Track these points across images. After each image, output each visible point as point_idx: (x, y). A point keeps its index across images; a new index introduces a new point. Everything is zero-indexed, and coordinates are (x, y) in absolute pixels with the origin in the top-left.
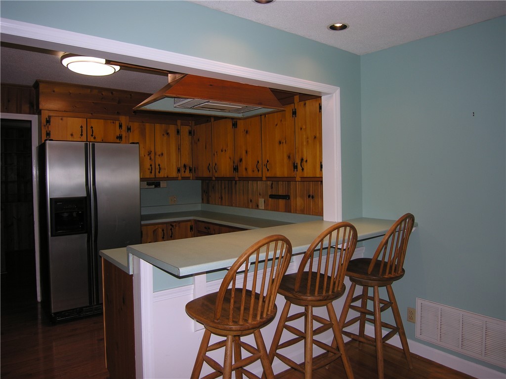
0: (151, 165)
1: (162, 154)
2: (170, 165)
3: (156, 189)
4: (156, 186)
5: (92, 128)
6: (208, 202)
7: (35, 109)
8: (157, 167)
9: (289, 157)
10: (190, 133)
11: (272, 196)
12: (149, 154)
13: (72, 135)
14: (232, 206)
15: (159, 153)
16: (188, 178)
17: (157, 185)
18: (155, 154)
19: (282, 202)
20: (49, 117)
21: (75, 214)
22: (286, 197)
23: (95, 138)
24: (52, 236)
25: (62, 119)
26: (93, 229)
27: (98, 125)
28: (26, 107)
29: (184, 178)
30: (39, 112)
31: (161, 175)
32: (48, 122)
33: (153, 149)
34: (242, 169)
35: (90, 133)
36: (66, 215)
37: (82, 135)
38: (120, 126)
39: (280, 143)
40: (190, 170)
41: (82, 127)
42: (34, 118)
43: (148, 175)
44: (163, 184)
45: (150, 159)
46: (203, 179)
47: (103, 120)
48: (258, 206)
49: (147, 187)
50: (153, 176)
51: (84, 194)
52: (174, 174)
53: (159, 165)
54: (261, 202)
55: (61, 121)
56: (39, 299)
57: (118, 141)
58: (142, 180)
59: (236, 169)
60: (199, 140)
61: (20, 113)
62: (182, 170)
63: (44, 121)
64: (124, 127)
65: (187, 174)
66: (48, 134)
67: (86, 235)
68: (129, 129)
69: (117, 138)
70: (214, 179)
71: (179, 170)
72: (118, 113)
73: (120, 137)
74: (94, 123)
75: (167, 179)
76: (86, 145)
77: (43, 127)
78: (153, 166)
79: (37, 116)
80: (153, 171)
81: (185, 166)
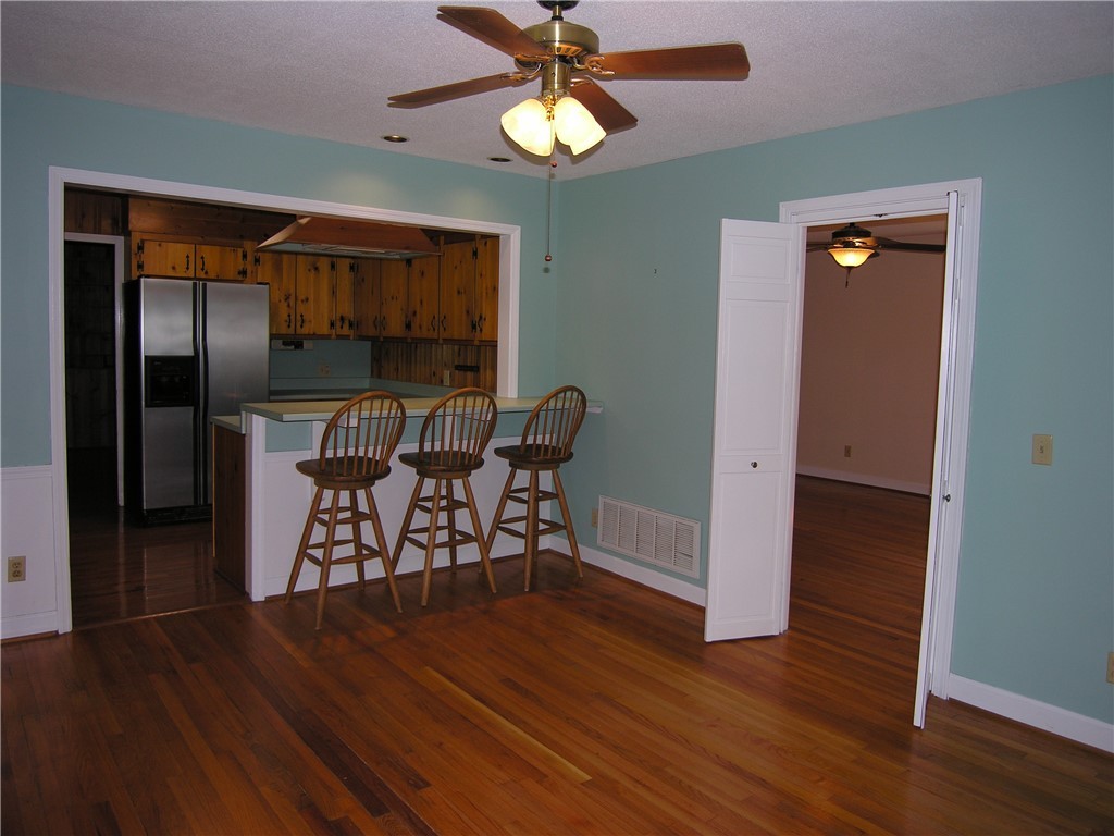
0: (289, 316)
1: (307, 300)
2: (319, 314)
3: (298, 351)
4: (296, 348)
5: (202, 258)
6: (379, 376)
7: (122, 227)
8: (299, 317)
9: (468, 312)
10: (352, 268)
11: (458, 367)
12: (287, 298)
13: (174, 268)
14: (410, 381)
15: (303, 297)
16: (347, 337)
17: (299, 345)
18: (296, 299)
19: (470, 375)
20: (143, 241)
21: (177, 379)
22: (475, 369)
23: (206, 273)
24: (146, 406)
25: (160, 245)
26: (202, 401)
27: (211, 254)
28: (106, 223)
29: (339, 337)
30: (126, 232)
31: (305, 330)
32: (141, 248)
33: (292, 291)
34: (415, 326)
35: (199, 266)
36: (165, 379)
37: (188, 268)
38: (245, 256)
39: (459, 292)
40: (351, 325)
41: (188, 257)
42: (118, 242)
43: (284, 330)
44: (307, 344)
45: (289, 306)
46: (374, 340)
47: (218, 248)
48: (442, 381)
49: (282, 347)
50: (291, 331)
51: (189, 352)
52: (325, 330)
53: (302, 316)
54: (447, 375)
55: (158, 248)
56: (121, 502)
57: (240, 278)
58: (272, 337)
59: (408, 326)
60: (363, 280)
61: (99, 233)
62: (338, 324)
63: (134, 247)
64: (250, 258)
65: (346, 330)
66: (140, 266)
67: (192, 408)
68: (257, 261)
69: (239, 273)
70: (382, 339)
71: (332, 325)
72: (242, 237)
73: (243, 273)
74: (206, 251)
75: (313, 336)
76: (195, 284)
77: (133, 256)
78: (292, 317)
79: (122, 238)
80: (292, 325)
81: (342, 319)
